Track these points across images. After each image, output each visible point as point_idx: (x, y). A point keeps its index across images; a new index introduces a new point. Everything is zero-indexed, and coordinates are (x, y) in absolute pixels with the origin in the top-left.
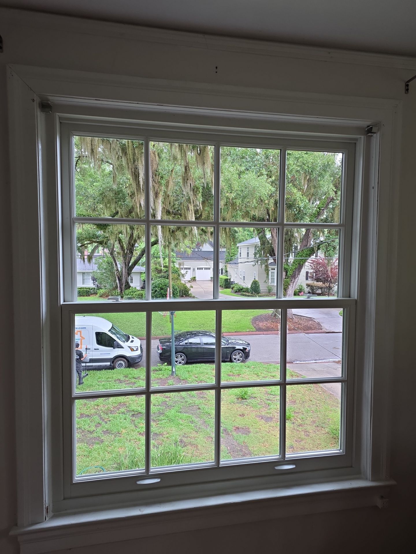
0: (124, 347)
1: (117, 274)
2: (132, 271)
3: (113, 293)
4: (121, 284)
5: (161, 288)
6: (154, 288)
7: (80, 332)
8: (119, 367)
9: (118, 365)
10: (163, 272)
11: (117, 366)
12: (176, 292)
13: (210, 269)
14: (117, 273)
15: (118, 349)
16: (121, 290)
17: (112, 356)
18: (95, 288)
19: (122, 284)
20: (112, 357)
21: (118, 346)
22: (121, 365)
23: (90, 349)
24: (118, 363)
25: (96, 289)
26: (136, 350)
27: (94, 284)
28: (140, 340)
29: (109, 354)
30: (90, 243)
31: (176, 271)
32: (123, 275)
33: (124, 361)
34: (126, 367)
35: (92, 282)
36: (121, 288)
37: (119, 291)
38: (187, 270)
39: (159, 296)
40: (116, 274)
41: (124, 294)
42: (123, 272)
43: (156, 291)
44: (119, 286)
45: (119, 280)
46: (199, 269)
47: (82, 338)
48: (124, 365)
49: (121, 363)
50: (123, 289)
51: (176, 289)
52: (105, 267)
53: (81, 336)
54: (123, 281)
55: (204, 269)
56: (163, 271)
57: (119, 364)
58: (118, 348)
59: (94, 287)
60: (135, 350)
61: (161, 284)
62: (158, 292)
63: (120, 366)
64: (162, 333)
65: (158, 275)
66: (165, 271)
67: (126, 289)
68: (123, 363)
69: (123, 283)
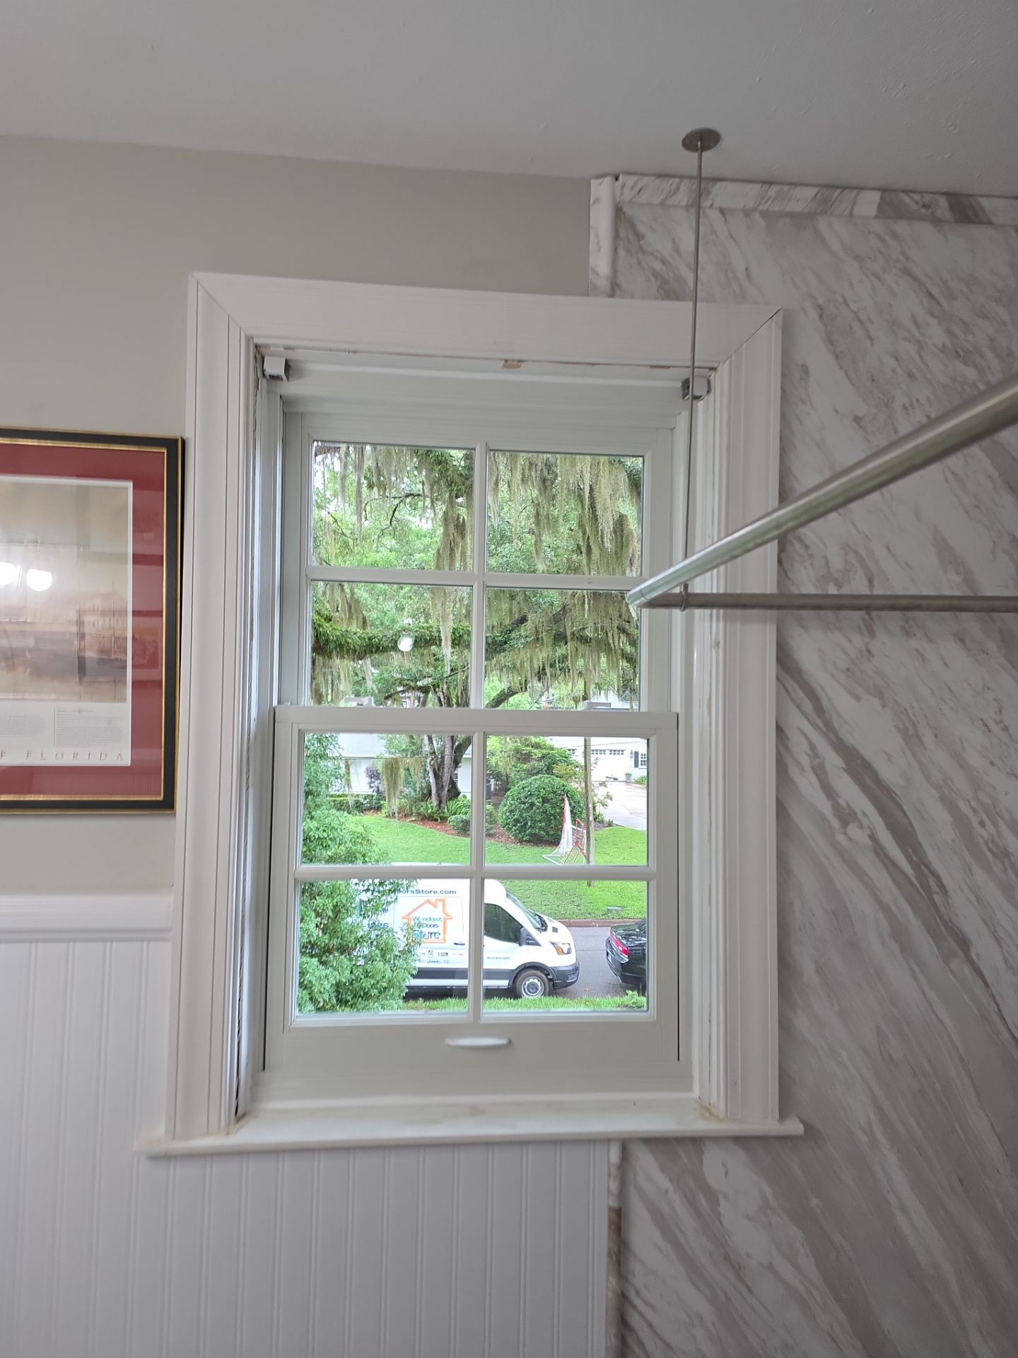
0: (540, 942)
1: (432, 762)
2: (464, 756)
3: (422, 808)
4: (440, 787)
5: (543, 798)
6: (526, 798)
7: (443, 901)
8: (529, 991)
9: (528, 988)
10: (535, 760)
11: (524, 989)
12: (580, 810)
13: (622, 754)
14: (433, 759)
15: (527, 946)
16: (440, 802)
17: (513, 965)
18: (372, 796)
19: (443, 786)
20: (514, 968)
21: (528, 939)
22: (533, 988)
23: (464, 944)
24: (527, 983)
25: (374, 798)
26: (567, 953)
27: (371, 787)
28: (567, 926)
29: (506, 958)
30: (403, 691)
31: (565, 757)
32: (445, 766)
33: (540, 979)
34: (544, 994)
35: (368, 780)
36: (439, 796)
37: (435, 803)
38: (599, 756)
39: (540, 817)
40: (430, 763)
41: (446, 810)
42: (446, 758)
43: (532, 805)
44: (434, 791)
45: (437, 776)
46: (613, 752)
47: (447, 916)
48: (540, 988)
49: (533, 984)
50: (444, 798)
51: (579, 802)
52: (404, 747)
53: (444, 911)
54: (445, 779)
55: (608, 752)
56: (534, 757)
57: (528, 985)
58: (528, 944)
59: (370, 792)
60: (565, 951)
61: (544, 789)
62: (538, 808)
63: (531, 990)
64: (581, 912)
65: (525, 766)
66: (540, 756)
67: (451, 799)
68: (539, 984)
69: (444, 784)
